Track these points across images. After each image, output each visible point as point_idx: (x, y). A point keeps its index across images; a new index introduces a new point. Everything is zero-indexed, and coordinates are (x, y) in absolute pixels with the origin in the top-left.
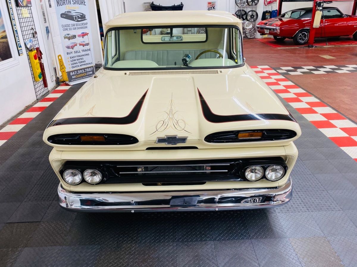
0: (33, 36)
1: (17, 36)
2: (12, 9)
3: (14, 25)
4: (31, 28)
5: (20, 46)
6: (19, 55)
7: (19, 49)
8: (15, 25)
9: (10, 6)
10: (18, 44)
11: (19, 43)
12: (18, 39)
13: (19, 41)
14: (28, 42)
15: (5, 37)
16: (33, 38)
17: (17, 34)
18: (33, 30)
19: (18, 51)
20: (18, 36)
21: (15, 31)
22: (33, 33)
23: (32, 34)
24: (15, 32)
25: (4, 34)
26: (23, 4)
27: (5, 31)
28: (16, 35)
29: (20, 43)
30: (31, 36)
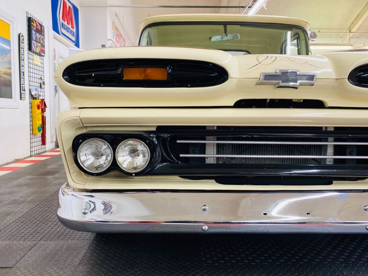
0: (39, 86)
1: (22, 78)
2: (23, 49)
3: (22, 66)
4: (39, 78)
5: (23, 89)
6: (21, 99)
7: (22, 92)
8: (24, 66)
9: (22, 45)
10: (22, 87)
11: (23, 85)
12: (23, 81)
13: (24, 84)
14: (33, 89)
15: (10, 75)
16: (39, 88)
17: (24, 76)
18: (41, 80)
19: (21, 93)
20: (24, 78)
21: (22, 72)
22: (41, 84)
23: (39, 84)
24: (21, 74)
25: (8, 71)
26: (36, 50)
27: (10, 68)
28: (22, 76)
29: (24, 87)
30: (38, 85)
